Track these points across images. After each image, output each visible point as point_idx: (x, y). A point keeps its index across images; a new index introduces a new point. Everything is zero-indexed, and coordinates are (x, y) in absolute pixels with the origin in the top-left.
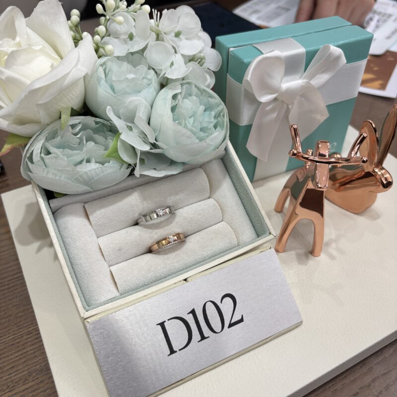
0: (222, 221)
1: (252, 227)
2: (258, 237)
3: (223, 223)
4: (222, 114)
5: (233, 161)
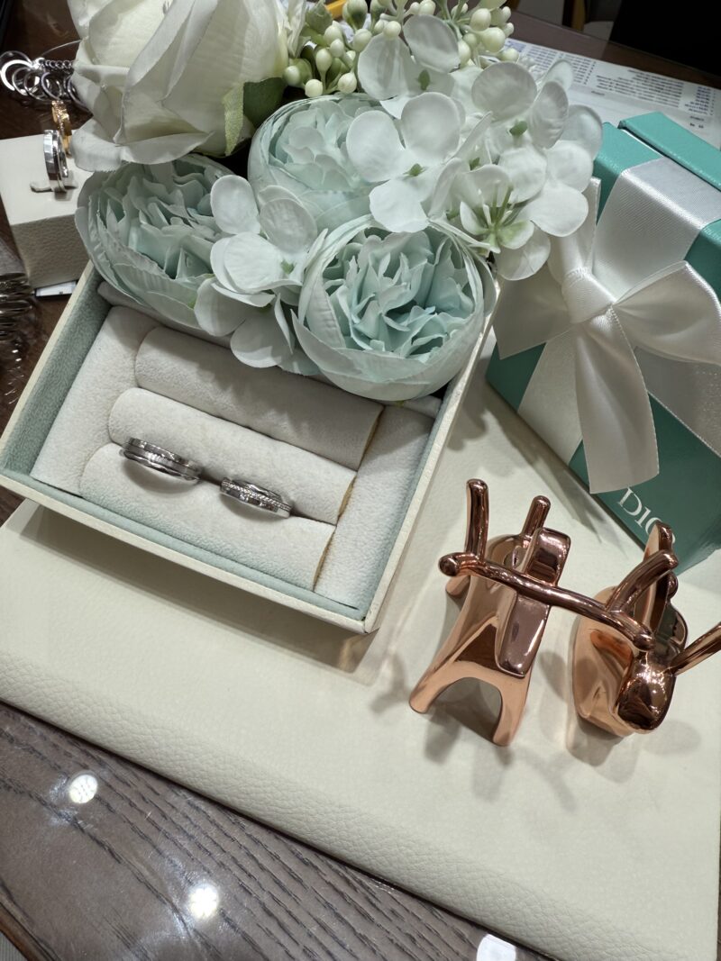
0: (336, 525)
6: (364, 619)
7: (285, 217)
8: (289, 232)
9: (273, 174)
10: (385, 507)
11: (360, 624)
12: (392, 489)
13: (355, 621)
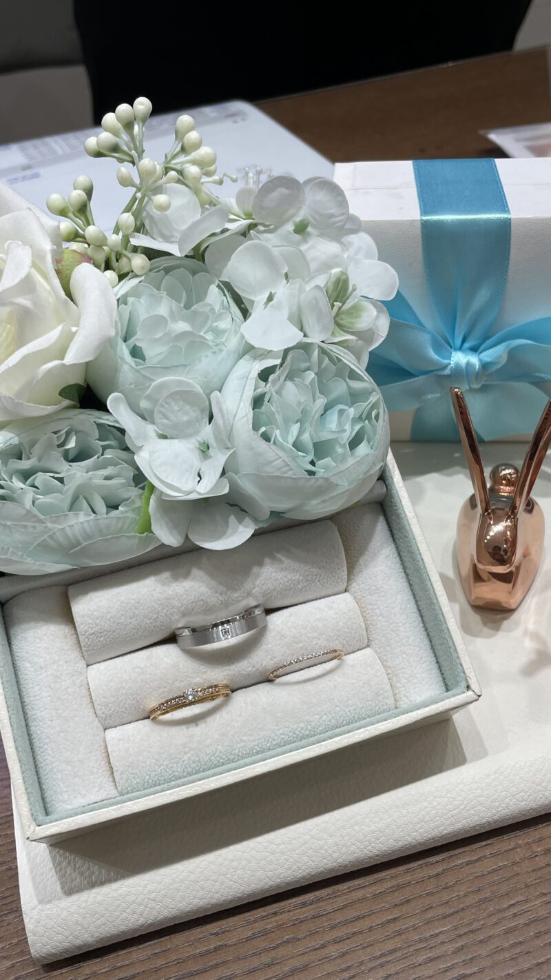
0: (368, 646)
1: (435, 666)
2: (447, 690)
3: (368, 651)
4: (374, 413)
5: (400, 511)
6: (468, 687)
7: (176, 408)
8: (185, 418)
9: (147, 374)
10: (399, 597)
11: (470, 693)
12: (392, 580)
13: (464, 695)
